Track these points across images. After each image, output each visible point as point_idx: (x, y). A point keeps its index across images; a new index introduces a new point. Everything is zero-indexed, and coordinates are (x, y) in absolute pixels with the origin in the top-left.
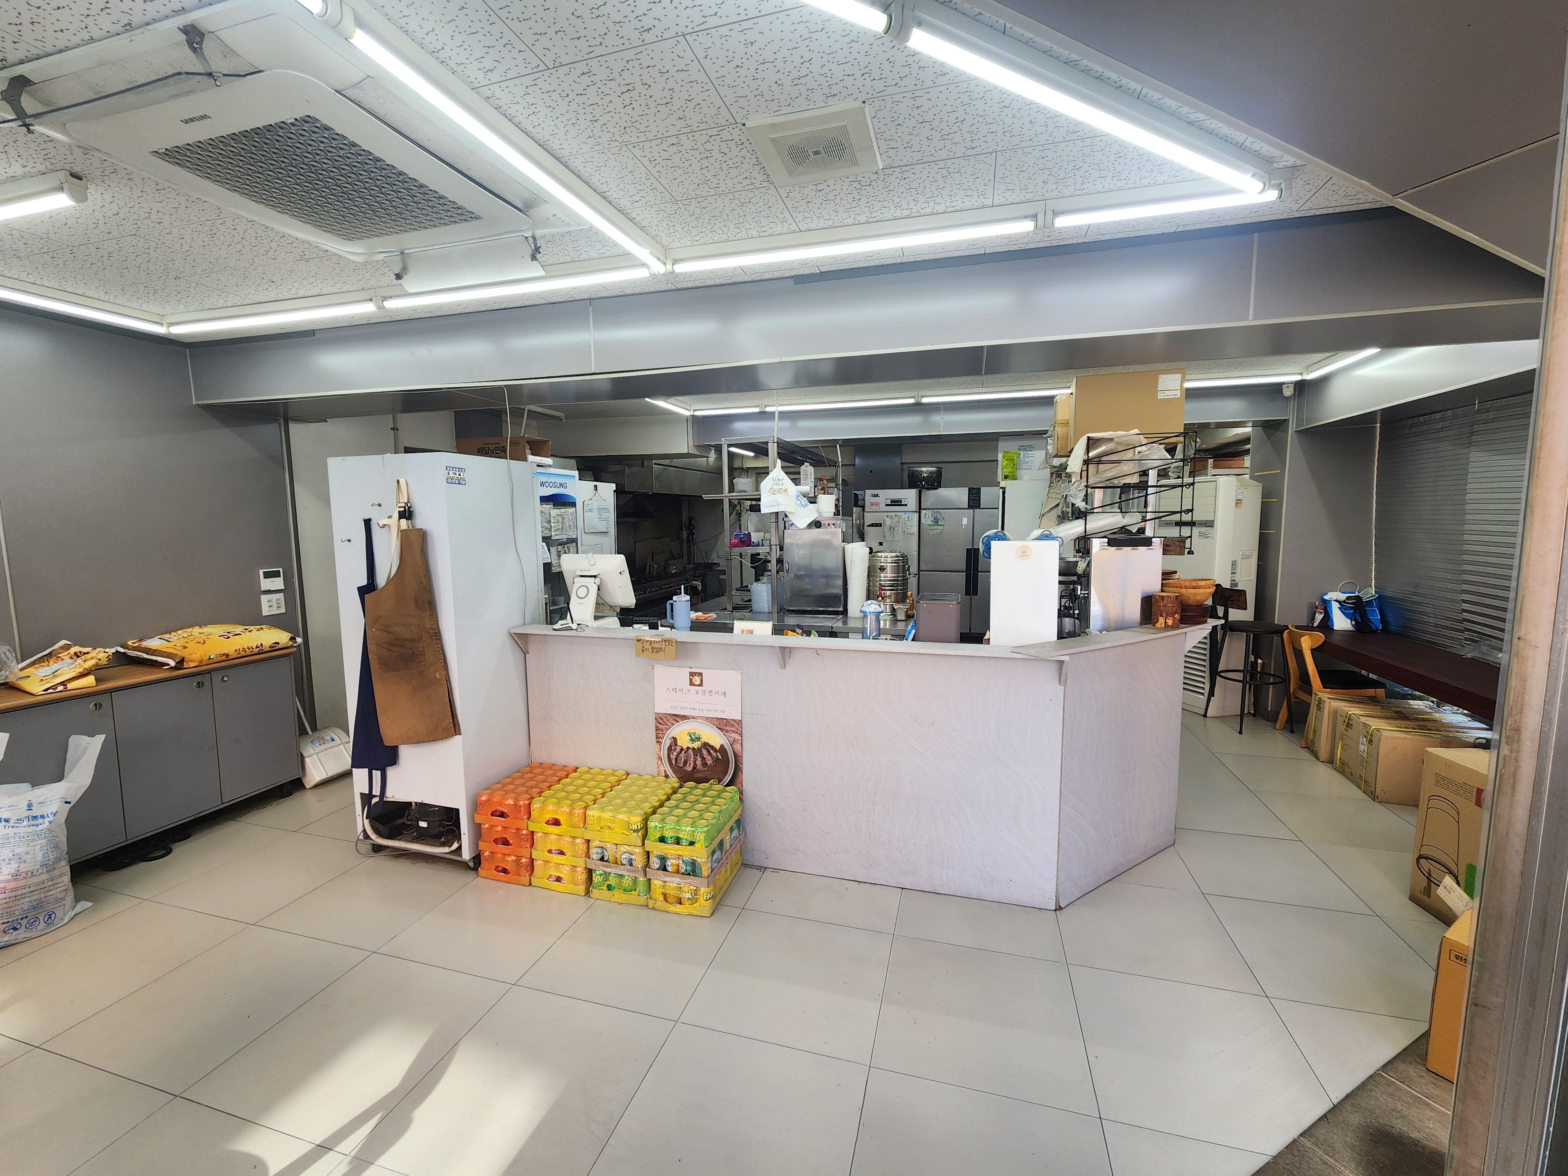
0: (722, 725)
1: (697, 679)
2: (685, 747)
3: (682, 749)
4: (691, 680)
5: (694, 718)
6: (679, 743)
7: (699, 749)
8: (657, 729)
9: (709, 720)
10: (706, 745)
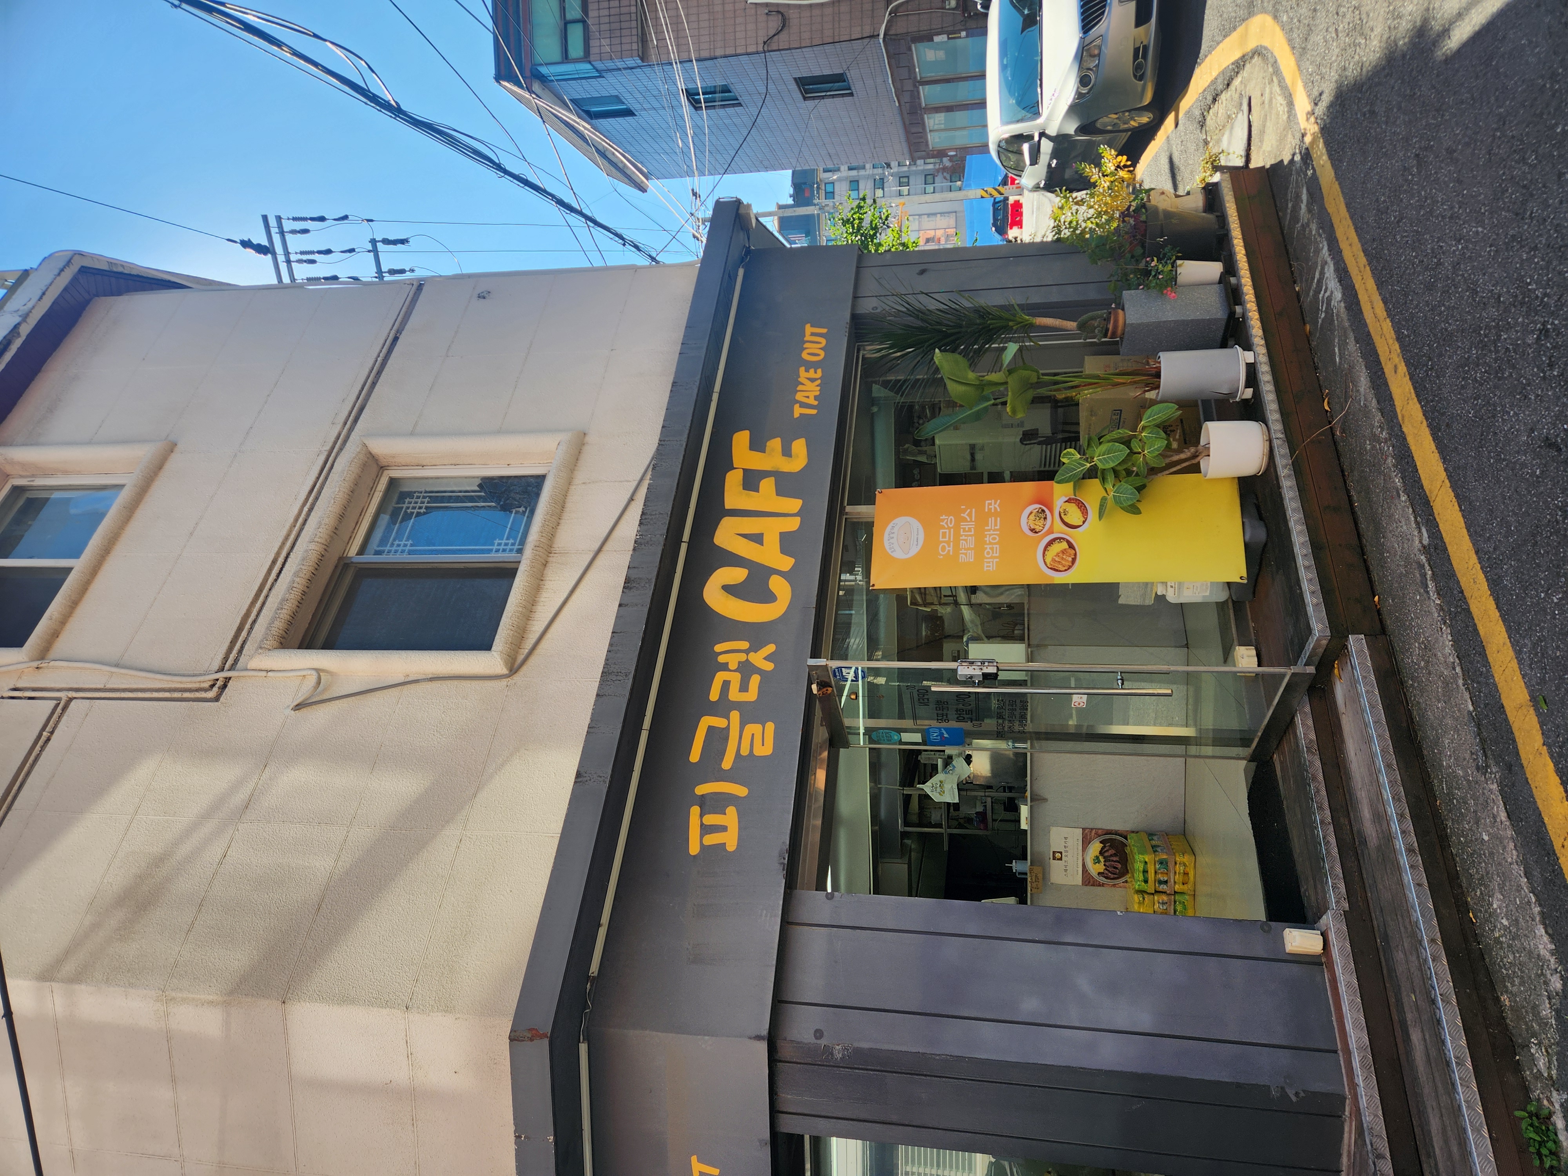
0: (1086, 842)
1: (1058, 855)
2: (1104, 867)
3: (1106, 869)
4: (1058, 859)
5: (1083, 860)
6: (1102, 871)
7: (1104, 858)
8: (1093, 885)
9: (1084, 849)
10: (1101, 853)
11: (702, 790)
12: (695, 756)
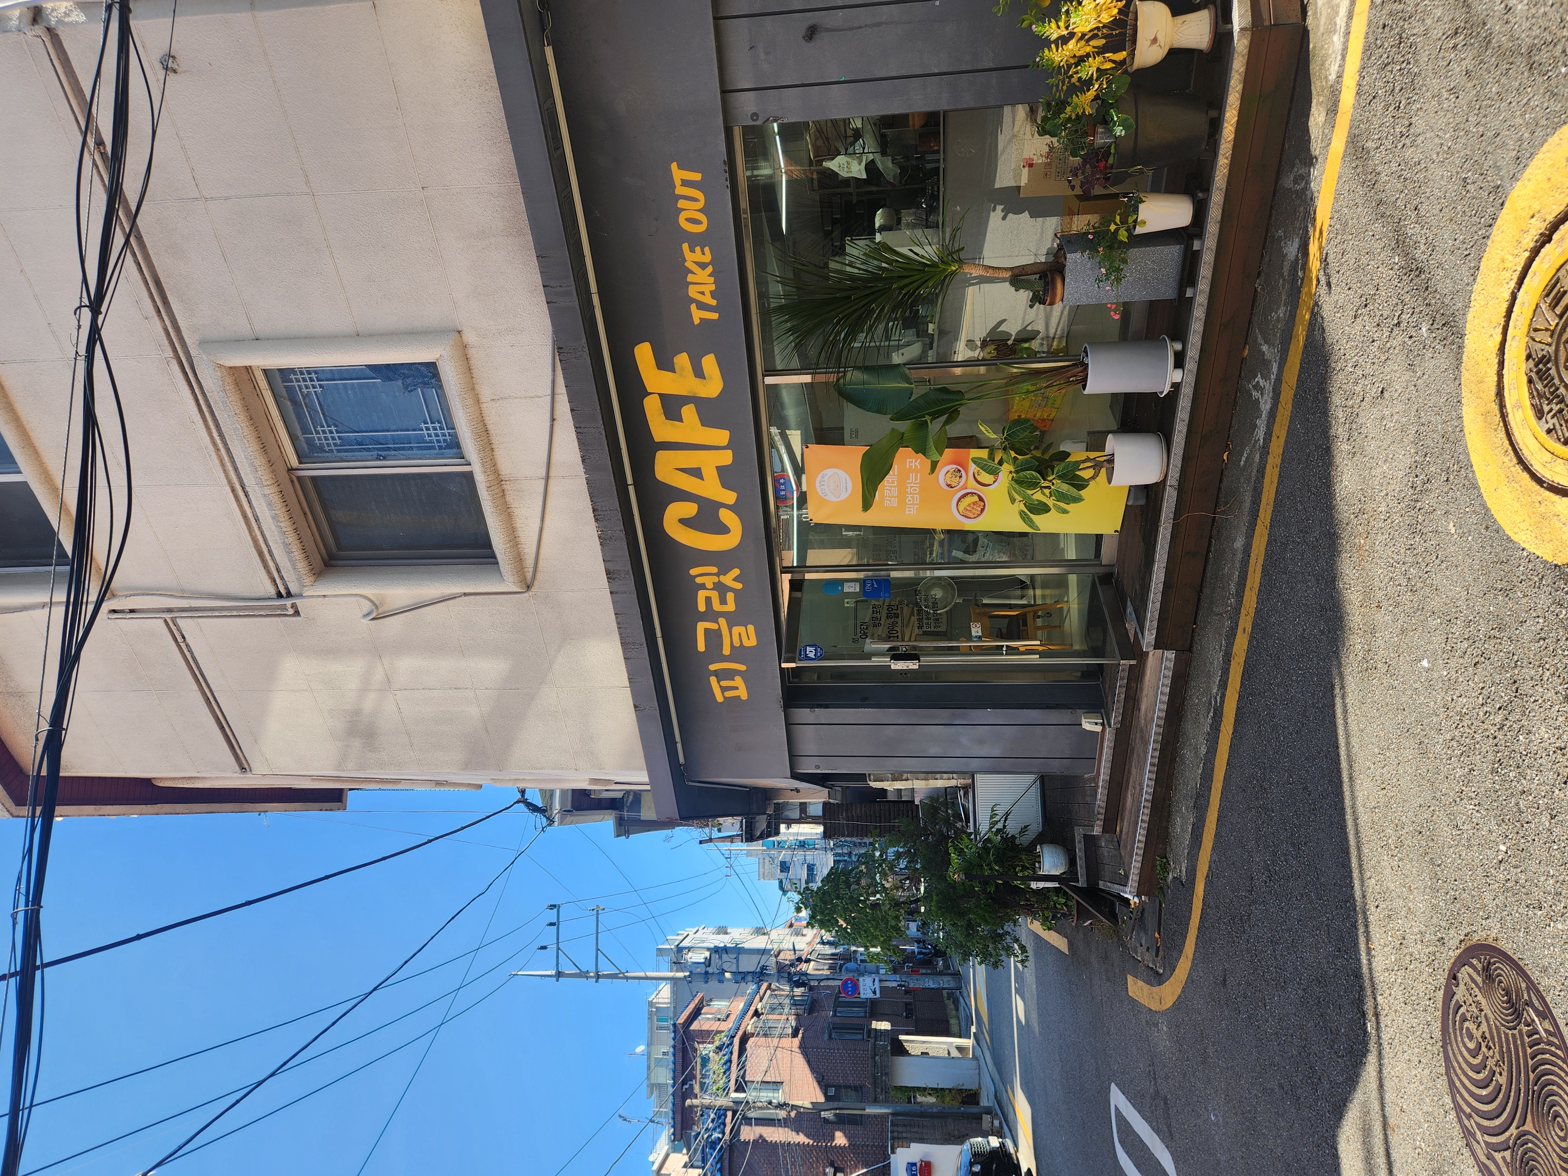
11: (713, 667)
12: (701, 647)
